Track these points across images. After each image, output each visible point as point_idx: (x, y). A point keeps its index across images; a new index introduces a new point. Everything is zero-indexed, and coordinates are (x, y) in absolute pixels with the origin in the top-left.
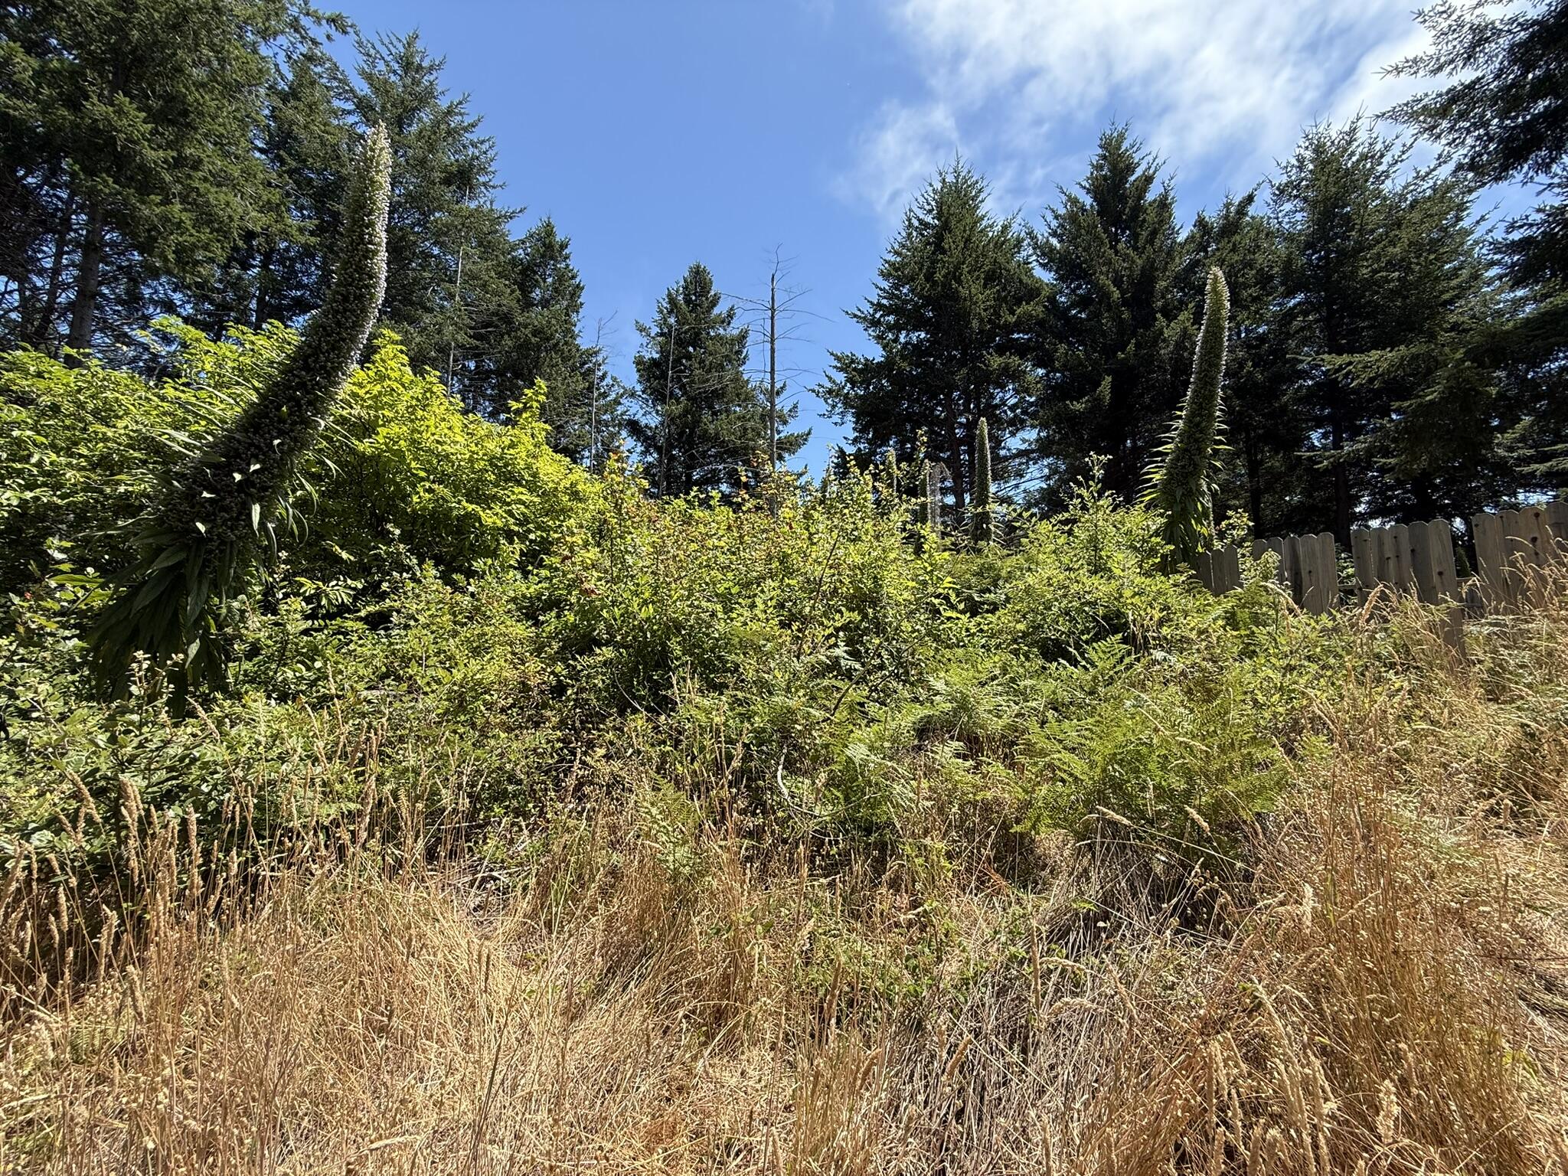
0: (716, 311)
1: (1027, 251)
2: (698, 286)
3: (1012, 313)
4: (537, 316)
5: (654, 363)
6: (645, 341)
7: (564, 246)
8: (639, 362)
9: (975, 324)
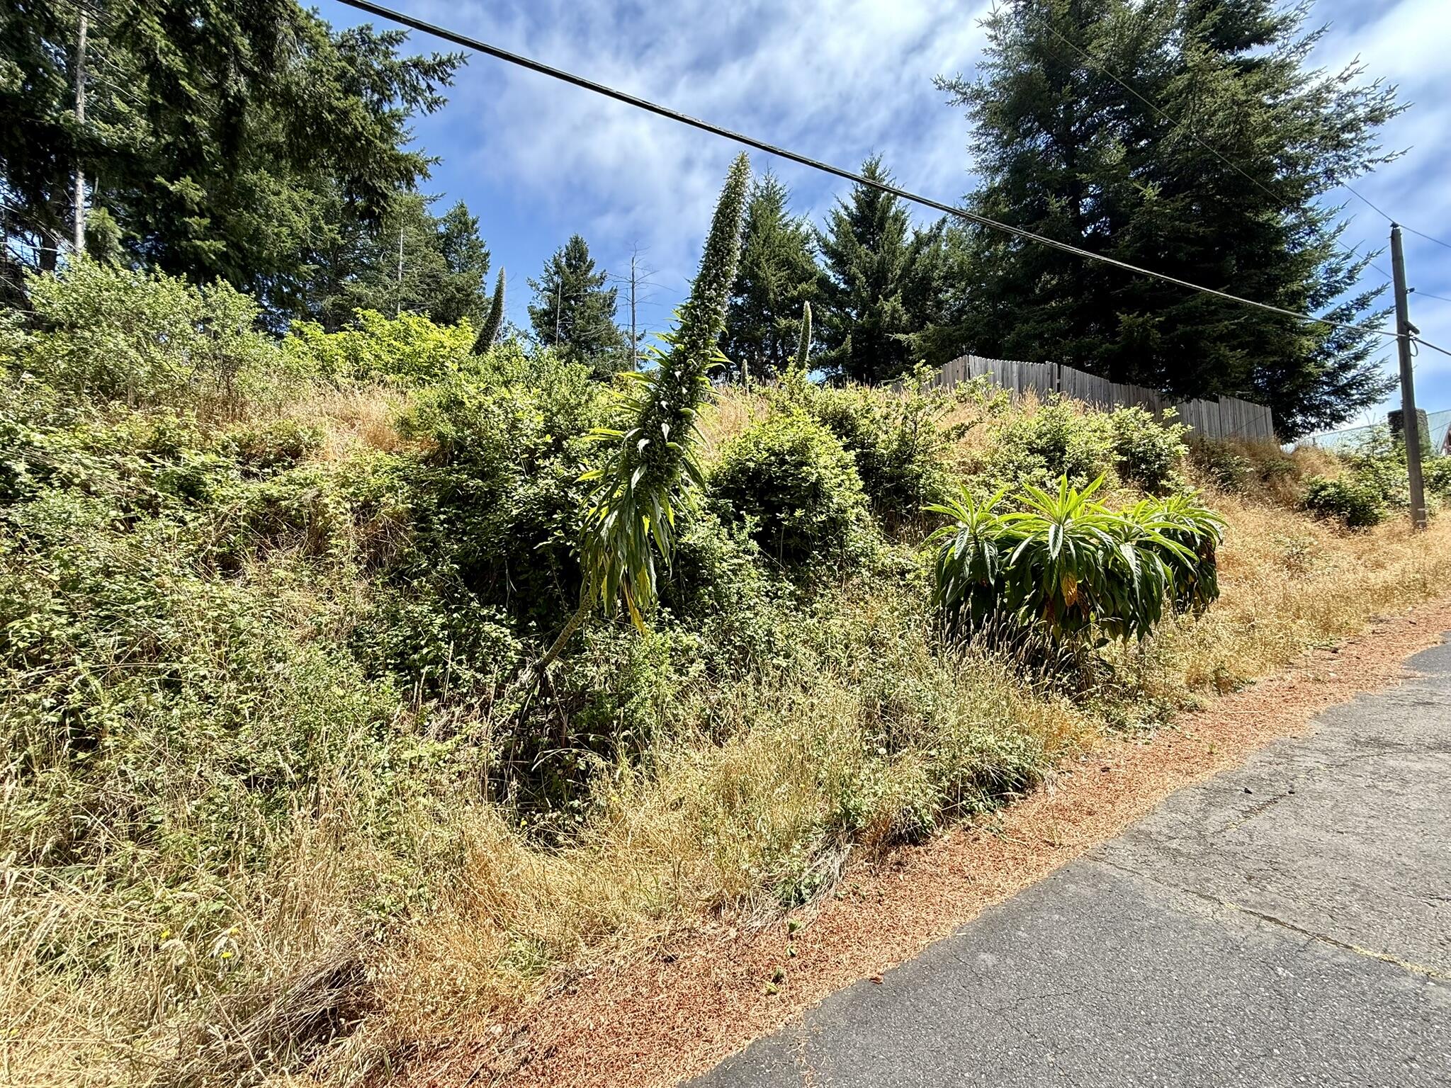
0: (591, 274)
1: (813, 243)
2: (577, 256)
3: (795, 288)
4: (459, 278)
5: (546, 313)
6: (535, 294)
7: (474, 223)
8: (532, 311)
9: (772, 295)
